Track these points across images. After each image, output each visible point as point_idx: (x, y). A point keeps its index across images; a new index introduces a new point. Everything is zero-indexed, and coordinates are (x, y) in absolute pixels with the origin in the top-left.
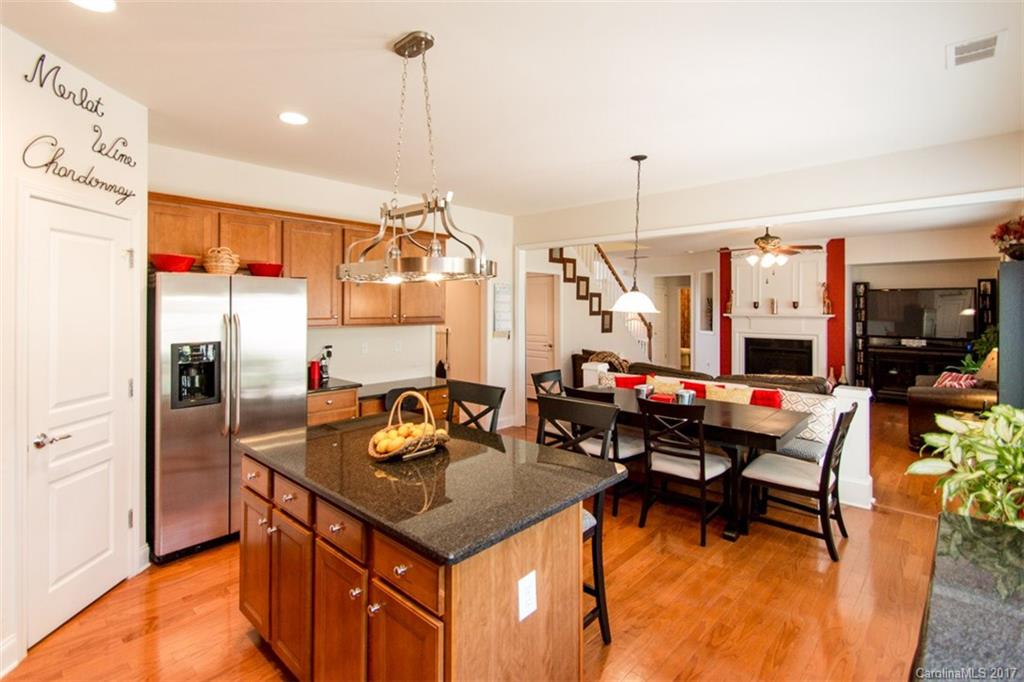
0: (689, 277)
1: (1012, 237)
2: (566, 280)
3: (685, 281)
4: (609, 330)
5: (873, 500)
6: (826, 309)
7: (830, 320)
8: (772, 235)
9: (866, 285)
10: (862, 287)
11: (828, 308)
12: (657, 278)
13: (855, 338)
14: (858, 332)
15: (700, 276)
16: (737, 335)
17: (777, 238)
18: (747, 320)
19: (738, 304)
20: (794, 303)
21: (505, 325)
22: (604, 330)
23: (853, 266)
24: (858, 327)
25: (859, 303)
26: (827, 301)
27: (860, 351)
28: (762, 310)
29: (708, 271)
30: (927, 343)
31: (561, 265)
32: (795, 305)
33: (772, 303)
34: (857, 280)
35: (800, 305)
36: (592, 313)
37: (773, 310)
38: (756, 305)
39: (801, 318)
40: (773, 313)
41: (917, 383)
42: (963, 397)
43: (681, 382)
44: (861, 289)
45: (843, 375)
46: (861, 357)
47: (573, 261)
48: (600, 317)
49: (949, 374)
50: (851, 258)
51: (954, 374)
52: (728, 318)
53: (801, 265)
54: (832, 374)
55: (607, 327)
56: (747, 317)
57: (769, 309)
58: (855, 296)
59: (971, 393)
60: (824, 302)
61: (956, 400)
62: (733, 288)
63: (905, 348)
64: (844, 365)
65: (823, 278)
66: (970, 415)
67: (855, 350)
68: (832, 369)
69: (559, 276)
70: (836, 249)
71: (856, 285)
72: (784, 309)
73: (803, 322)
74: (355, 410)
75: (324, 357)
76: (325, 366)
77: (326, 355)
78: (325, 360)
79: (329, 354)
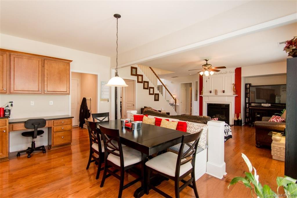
0: (191, 83)
1: (293, 46)
2: (138, 82)
3: (190, 84)
4: (158, 100)
5: (225, 174)
6: (234, 93)
7: (236, 97)
8: (208, 64)
9: (250, 84)
10: (248, 85)
11: (235, 92)
12: (181, 84)
13: (246, 103)
14: (247, 101)
15: (194, 83)
16: (205, 102)
17: (210, 65)
18: (208, 97)
19: (205, 92)
20: (223, 91)
21: (106, 96)
22: (155, 100)
23: (245, 77)
24: (247, 100)
25: (247, 91)
26: (235, 90)
27: (247, 108)
28: (213, 94)
29: (196, 81)
30: (271, 105)
31: (136, 77)
32: (224, 92)
33: (216, 91)
34: (247, 83)
35: (226, 91)
36: (150, 94)
37: (216, 94)
38: (211, 92)
39: (226, 96)
40: (216, 95)
41: (262, 120)
42: (277, 126)
43: (155, 118)
44: (248, 86)
45: (240, 117)
46: (248, 110)
47: (142, 76)
48: (154, 96)
49: (275, 116)
50: (243, 74)
51: (277, 116)
52: (201, 96)
53: (226, 77)
54: (236, 116)
55: (157, 98)
56: (208, 96)
57: (215, 93)
58: (246, 88)
59: (281, 124)
60: (234, 90)
61: (274, 127)
62: (203, 86)
63: (263, 107)
64: (241, 113)
65: (234, 82)
66: (279, 134)
67: (246, 108)
68: (236, 114)
69: (135, 81)
70: (238, 71)
71: (246, 85)
72: (220, 93)
73: (226, 97)
74: (6, 128)
75: (8, 106)
76: (7, 110)
77: (10, 105)
78: (8, 108)
79: (12, 105)
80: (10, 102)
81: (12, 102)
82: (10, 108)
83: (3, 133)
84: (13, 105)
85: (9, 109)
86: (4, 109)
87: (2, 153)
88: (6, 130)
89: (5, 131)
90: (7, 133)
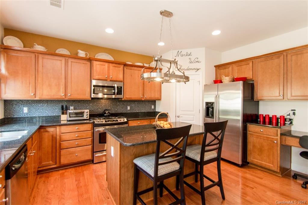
74: (277, 139)
75: (289, 115)
76: (288, 118)
77: (292, 114)
78: (289, 116)
79: (294, 114)
80: (292, 110)
81: (295, 110)
82: (292, 117)
83: (274, 144)
84: (296, 114)
85: (290, 118)
86: (285, 118)
87: (273, 165)
88: (277, 141)
89: (275, 142)
90: (278, 145)
